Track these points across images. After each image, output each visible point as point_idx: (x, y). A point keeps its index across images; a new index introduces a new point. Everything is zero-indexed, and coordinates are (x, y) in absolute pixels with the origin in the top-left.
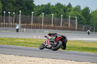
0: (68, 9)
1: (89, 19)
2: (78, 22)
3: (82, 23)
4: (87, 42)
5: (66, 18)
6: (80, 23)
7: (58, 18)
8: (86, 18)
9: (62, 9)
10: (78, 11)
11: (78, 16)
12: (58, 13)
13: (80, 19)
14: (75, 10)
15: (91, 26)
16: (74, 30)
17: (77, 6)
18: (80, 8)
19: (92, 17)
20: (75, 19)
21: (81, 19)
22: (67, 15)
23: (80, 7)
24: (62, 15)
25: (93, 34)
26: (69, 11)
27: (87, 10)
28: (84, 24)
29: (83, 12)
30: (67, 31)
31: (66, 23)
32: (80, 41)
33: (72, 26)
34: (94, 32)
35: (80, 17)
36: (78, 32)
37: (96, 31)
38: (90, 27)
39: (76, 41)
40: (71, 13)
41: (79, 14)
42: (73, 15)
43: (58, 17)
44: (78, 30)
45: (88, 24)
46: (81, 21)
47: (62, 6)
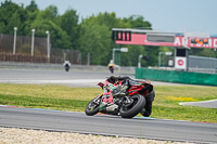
0: (30, 13)
1: (77, 36)
2: (51, 42)
3: (61, 46)
4: (73, 88)
5: (24, 34)
6: (58, 45)
7: (6, 36)
8: (69, 33)
9: (15, 15)
10: (53, 18)
11: (51, 29)
12: (6, 23)
13: (56, 37)
14: (44, 17)
15: (82, 51)
16: (44, 60)
17: (51, 7)
18: (56, 12)
19: (84, 31)
20: (46, 36)
21: (59, 37)
22: (27, 28)
23: (55, 9)
24: (16, 29)
25: (86, 71)
26: (33, 19)
27: (71, 16)
28: (66, 48)
29: (63, 21)
30: (28, 64)
31: (25, 46)
32: (57, 85)
33: (38, 52)
34: (88, 66)
35: (56, 32)
36: (53, 65)
37: (91, 64)
38: (80, 55)
39: (47, 85)
40: (36, 23)
41: (54, 25)
42: (41, 28)
43: (6, 32)
44: (52, 61)
45: (74, 47)
46: (59, 41)
47: (17, 6)
